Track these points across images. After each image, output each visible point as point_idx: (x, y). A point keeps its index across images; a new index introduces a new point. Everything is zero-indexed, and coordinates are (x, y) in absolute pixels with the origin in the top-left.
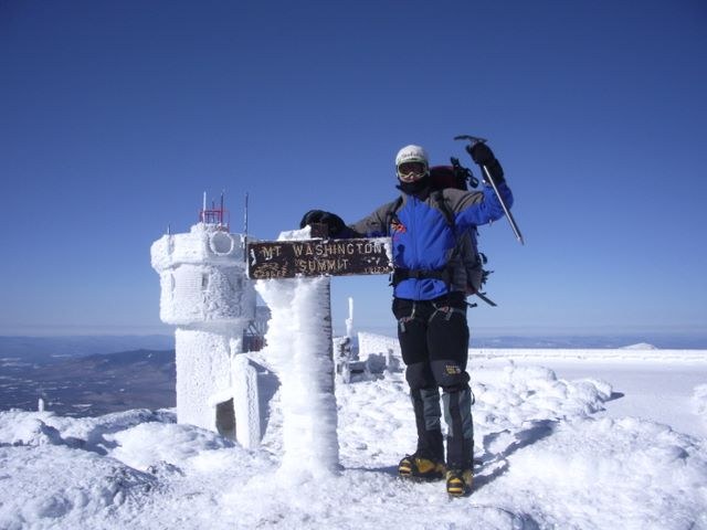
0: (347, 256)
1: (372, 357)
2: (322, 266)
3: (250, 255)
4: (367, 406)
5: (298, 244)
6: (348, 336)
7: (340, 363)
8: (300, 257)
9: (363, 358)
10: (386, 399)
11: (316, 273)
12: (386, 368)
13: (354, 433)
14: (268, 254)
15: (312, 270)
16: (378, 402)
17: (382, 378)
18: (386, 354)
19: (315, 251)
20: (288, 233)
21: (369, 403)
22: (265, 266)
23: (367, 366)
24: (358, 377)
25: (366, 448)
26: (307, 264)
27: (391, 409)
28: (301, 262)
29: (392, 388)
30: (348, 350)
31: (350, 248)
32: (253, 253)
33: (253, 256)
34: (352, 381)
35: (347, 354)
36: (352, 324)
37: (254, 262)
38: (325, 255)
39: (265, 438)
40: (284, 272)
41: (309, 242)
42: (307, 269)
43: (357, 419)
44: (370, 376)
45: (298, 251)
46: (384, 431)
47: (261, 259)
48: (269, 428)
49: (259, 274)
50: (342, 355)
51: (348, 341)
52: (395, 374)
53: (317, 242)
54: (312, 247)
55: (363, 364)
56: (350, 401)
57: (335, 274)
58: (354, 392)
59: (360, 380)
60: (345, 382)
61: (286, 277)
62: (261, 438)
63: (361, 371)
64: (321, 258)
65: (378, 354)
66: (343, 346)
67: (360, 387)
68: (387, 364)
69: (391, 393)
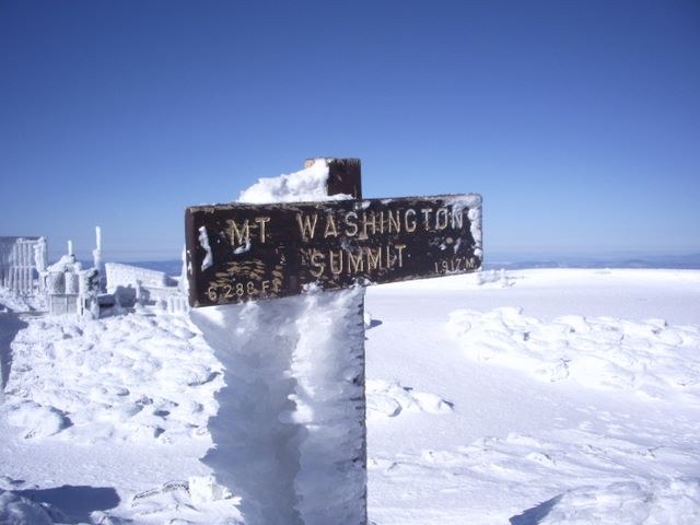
0: (404, 237)
1: (120, 289)
2: (356, 262)
3: (197, 243)
4: (122, 344)
5: (308, 209)
6: (97, 268)
7: (87, 297)
8: (312, 244)
9: (111, 291)
10: (141, 335)
11: (345, 281)
12: (136, 301)
13: (110, 375)
14: (241, 238)
15: (337, 272)
16: (133, 339)
17: (133, 311)
18: (135, 285)
19: (343, 228)
20: (277, 182)
21: (122, 341)
22: (235, 269)
23: (117, 299)
24: (108, 311)
25: (128, 393)
26: (327, 260)
27: (148, 346)
28: (316, 254)
29: (146, 323)
30: (97, 283)
31: (411, 218)
32: (204, 237)
33: (206, 246)
34: (101, 317)
35: (96, 287)
36: (101, 255)
37: (207, 261)
38: (364, 237)
39: (8, 385)
40: (277, 282)
41: (329, 205)
42: (328, 272)
43: (112, 359)
44: (120, 309)
45: (308, 228)
46: (143, 371)
47: (223, 251)
48: (13, 373)
49: (219, 291)
50: (90, 289)
51: (96, 273)
52: (147, 307)
53: (347, 205)
54: (338, 218)
55: (112, 297)
56: (101, 339)
57: (381, 280)
58: (105, 329)
59: (110, 315)
60: (94, 318)
61: (280, 295)
62: (4, 386)
63: (111, 305)
64: (354, 243)
65: (126, 286)
66: (91, 279)
67: (111, 322)
68: (137, 296)
69: (146, 328)
